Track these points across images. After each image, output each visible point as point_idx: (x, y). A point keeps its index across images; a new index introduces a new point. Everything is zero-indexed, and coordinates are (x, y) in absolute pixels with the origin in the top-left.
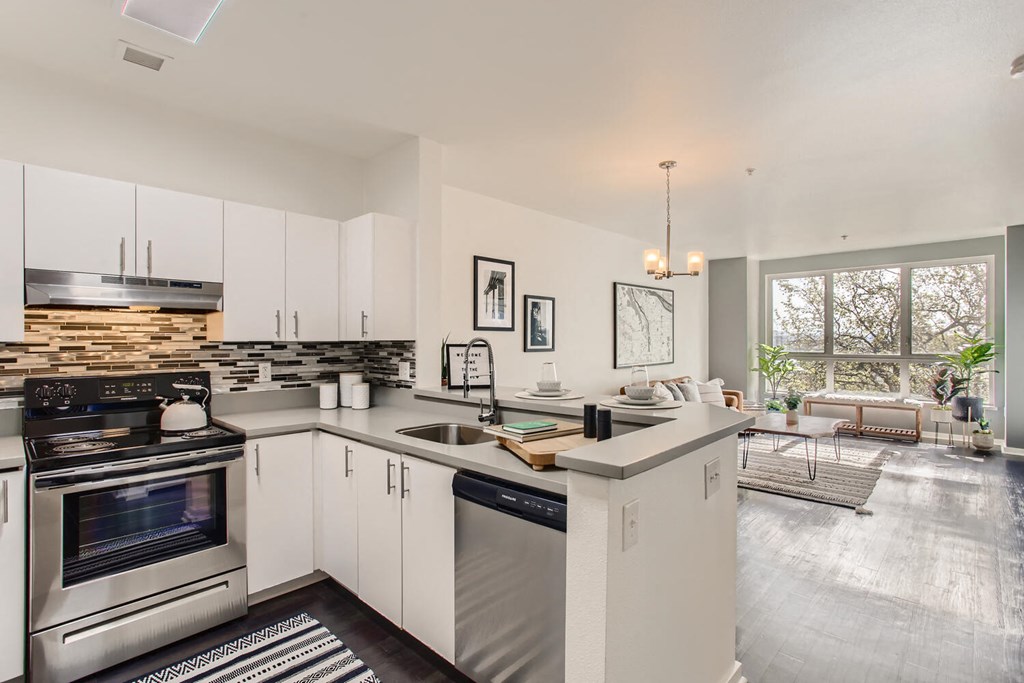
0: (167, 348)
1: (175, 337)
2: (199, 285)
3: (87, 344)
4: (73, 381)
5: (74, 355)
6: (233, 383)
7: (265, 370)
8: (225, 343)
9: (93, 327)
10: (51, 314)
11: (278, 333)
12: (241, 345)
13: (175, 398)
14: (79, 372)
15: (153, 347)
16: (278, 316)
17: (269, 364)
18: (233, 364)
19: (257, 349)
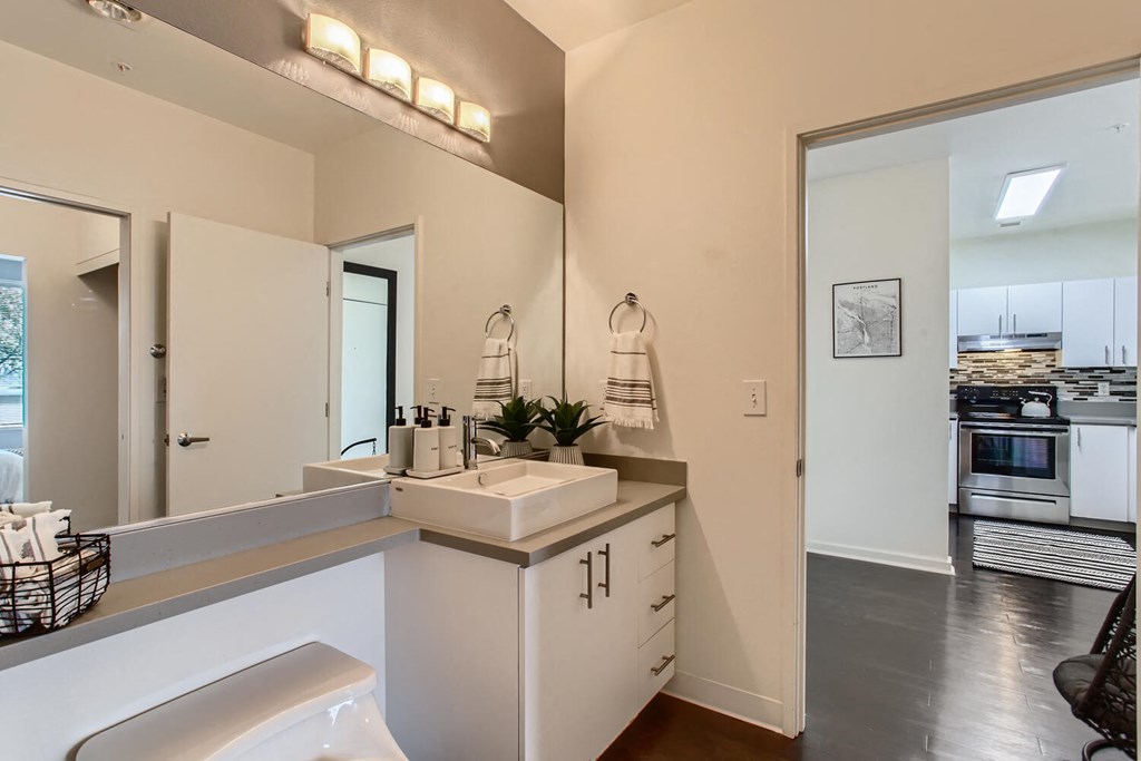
0: (1029, 372)
1: (1033, 365)
2: (1046, 335)
3: (984, 370)
4: (977, 388)
5: (978, 375)
6: (1076, 395)
7: (1104, 389)
8: (1070, 369)
9: (987, 361)
10: (969, 355)
11: (1107, 362)
12: (1082, 370)
13: (1031, 399)
14: (981, 383)
15: (1019, 372)
16: (1107, 351)
17: (1107, 384)
18: (1077, 382)
19: (1096, 373)
